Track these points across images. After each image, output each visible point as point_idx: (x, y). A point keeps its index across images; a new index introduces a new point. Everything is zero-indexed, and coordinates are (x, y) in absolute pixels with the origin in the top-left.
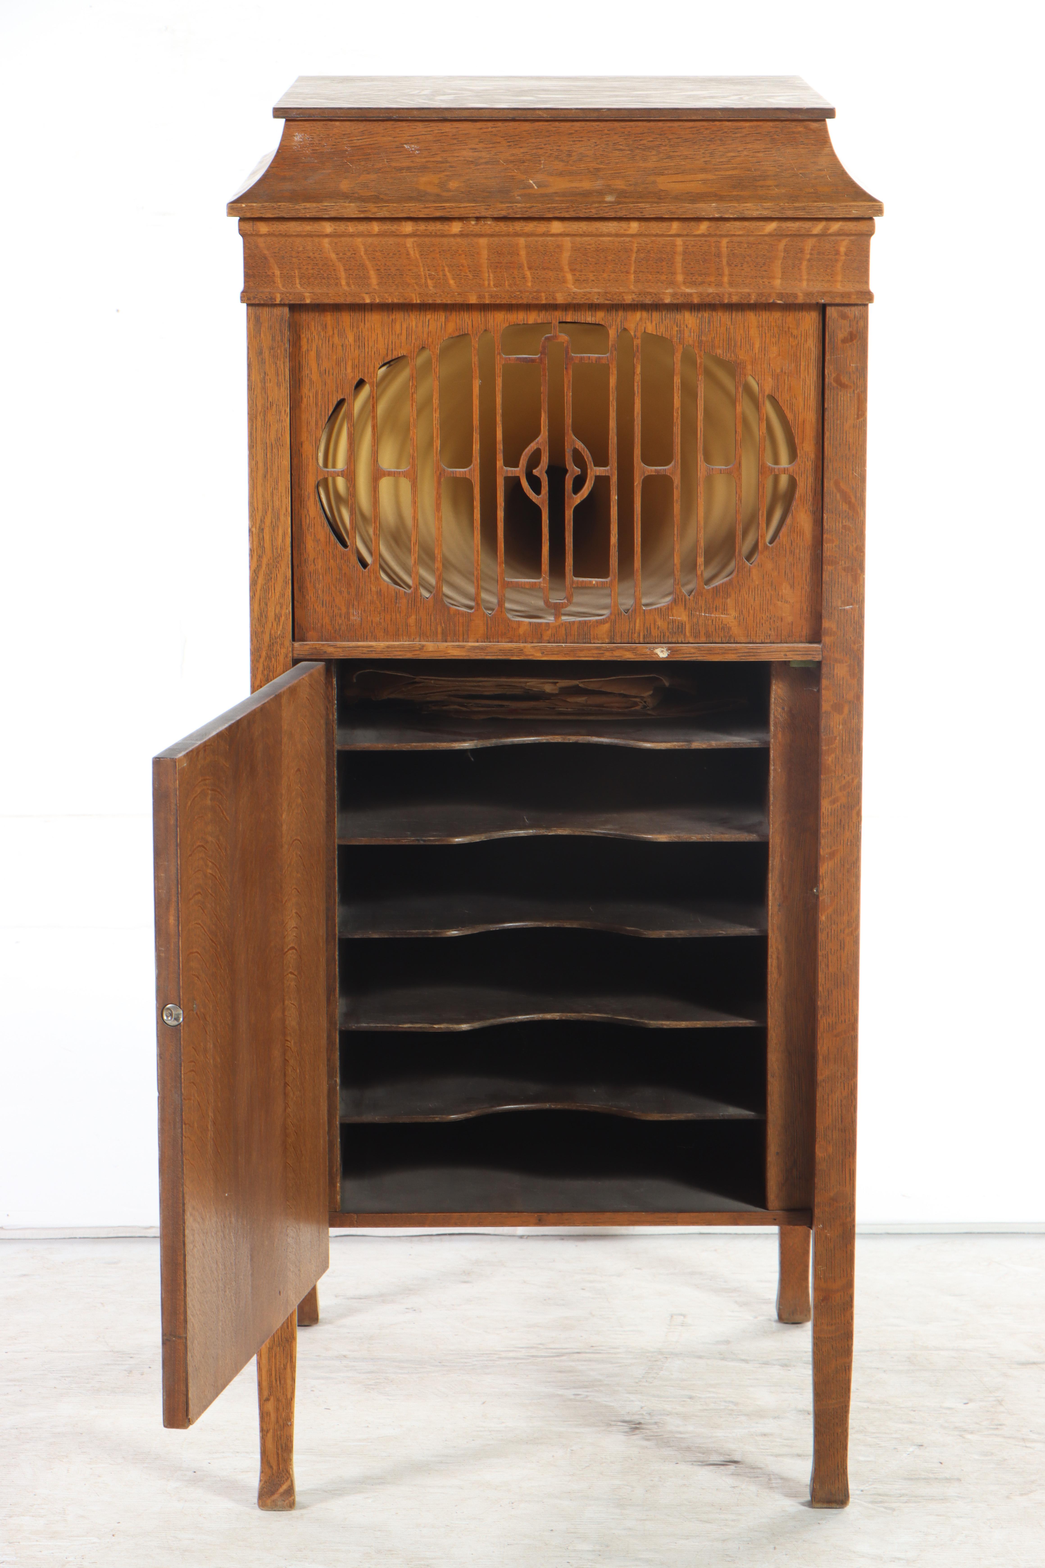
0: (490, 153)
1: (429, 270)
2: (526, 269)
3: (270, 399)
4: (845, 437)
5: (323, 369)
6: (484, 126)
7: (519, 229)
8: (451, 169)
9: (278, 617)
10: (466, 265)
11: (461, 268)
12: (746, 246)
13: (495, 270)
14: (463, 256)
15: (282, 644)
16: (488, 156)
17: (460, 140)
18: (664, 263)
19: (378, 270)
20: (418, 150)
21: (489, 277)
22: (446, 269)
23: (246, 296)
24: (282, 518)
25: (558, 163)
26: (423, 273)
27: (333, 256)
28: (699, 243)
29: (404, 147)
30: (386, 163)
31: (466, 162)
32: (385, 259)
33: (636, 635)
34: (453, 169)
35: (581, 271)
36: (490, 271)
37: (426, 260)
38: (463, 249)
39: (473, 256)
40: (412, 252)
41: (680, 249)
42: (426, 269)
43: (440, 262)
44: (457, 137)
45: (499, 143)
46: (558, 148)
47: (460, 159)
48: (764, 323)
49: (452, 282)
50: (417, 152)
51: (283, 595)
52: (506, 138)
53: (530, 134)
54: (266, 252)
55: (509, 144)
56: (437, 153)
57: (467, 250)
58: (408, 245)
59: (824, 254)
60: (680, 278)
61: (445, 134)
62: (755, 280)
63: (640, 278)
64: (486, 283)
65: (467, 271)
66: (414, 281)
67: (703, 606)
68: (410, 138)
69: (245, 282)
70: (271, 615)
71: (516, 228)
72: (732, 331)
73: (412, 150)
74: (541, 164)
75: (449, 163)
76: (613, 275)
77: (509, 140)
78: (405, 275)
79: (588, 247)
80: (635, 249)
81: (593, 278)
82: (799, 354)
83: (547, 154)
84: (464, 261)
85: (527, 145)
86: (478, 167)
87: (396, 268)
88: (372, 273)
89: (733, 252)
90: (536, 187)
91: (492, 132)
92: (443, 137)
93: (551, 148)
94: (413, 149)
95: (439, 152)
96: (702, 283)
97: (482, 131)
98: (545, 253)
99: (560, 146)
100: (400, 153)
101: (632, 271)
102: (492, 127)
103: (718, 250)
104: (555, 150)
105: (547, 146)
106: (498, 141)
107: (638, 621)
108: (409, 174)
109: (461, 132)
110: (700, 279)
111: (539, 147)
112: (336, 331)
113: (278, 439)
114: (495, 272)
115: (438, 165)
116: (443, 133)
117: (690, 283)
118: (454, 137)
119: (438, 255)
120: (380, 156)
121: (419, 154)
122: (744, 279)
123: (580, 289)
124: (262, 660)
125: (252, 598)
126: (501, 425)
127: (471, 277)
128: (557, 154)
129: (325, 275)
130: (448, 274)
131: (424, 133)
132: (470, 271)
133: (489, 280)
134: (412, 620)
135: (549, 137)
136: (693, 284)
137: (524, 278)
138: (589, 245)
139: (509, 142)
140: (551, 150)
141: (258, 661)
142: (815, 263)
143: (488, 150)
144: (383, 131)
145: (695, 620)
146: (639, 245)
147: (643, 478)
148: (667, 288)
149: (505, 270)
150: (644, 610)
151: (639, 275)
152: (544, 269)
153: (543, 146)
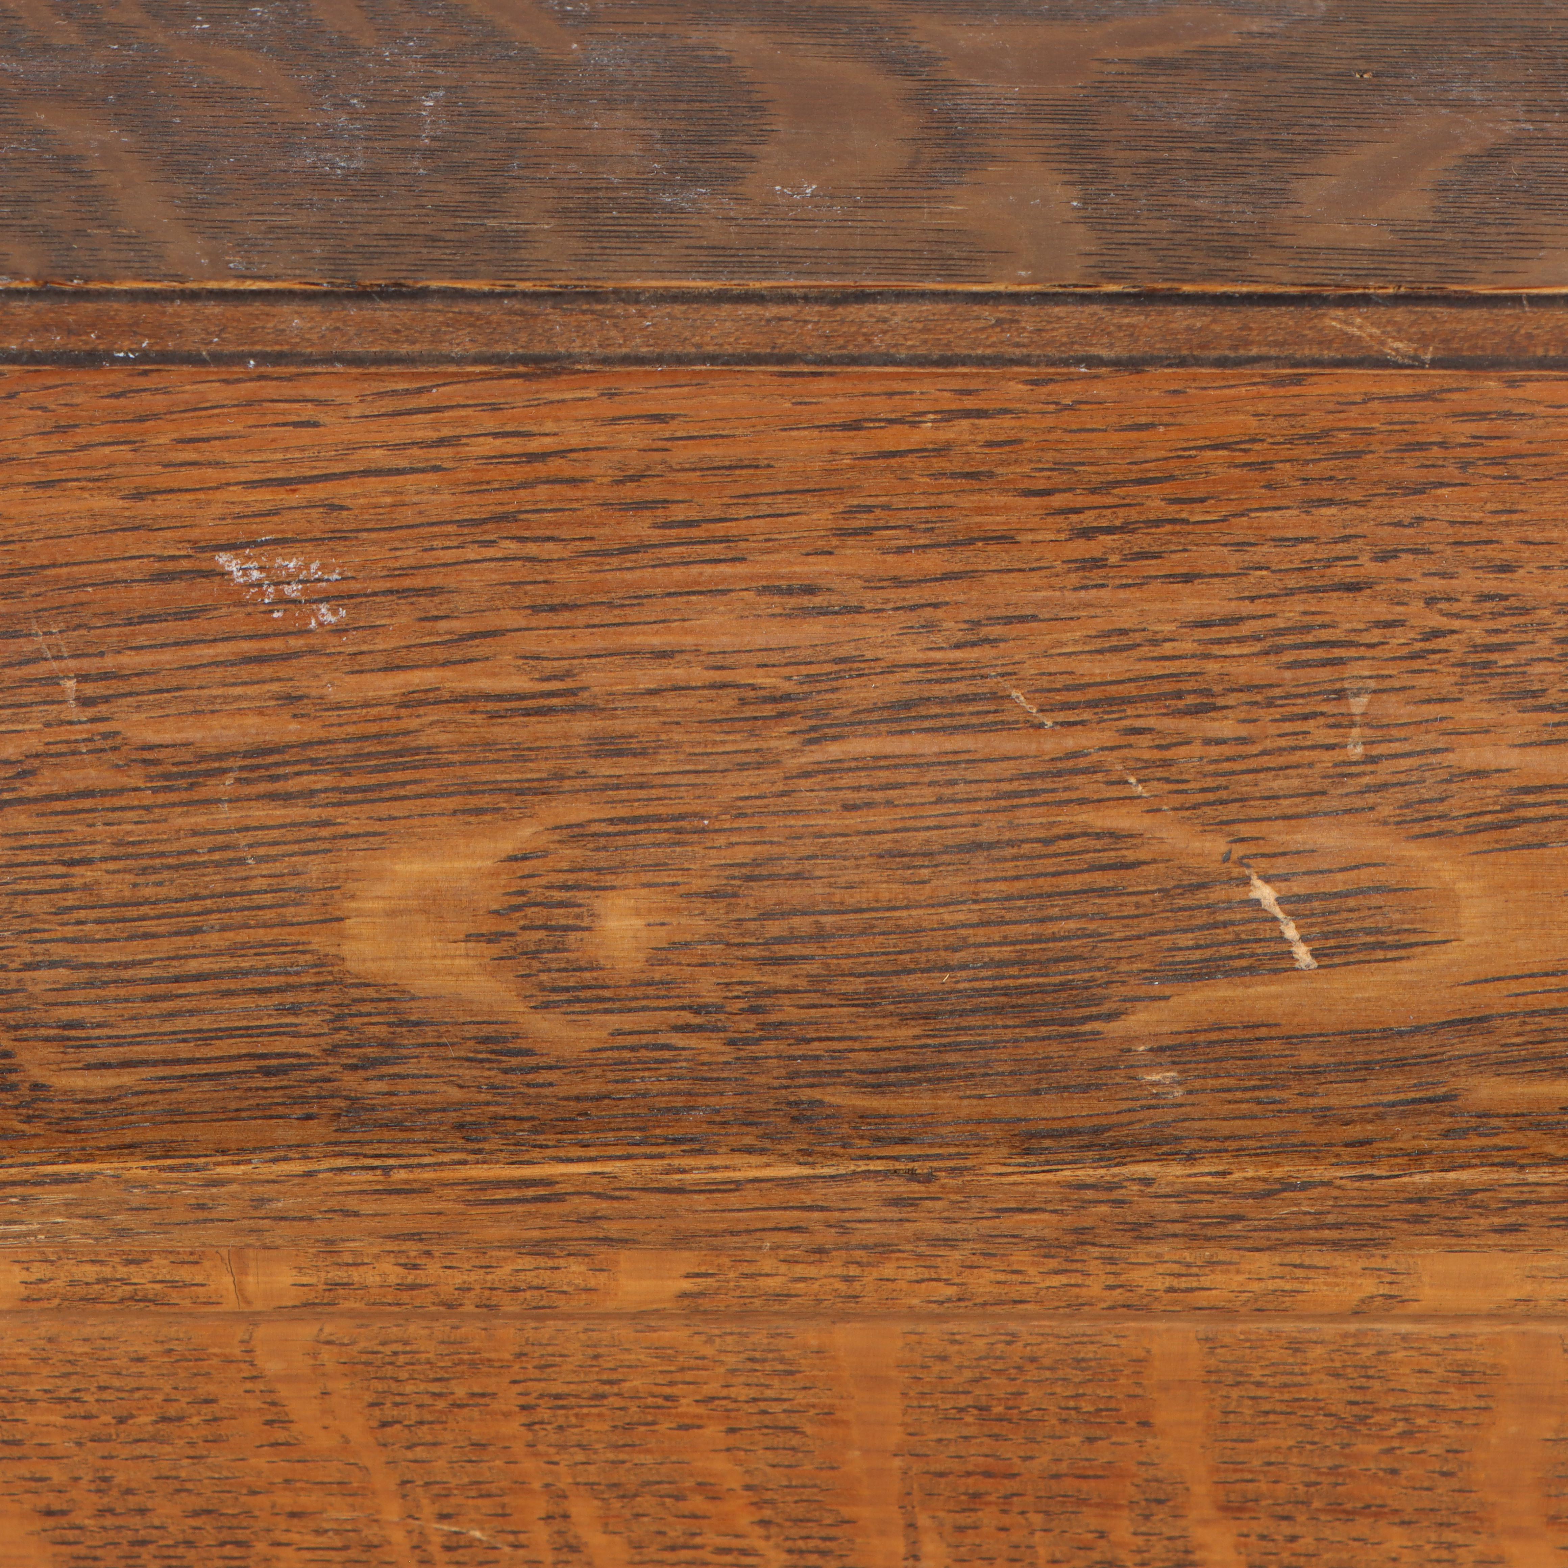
0: (930, 627)
1: (443, 1517)
6: (882, 407)
7: (1160, 1284)
8: (605, 768)
11: (697, 1503)
13: (963, 1519)
14: (713, 1432)
16: (911, 652)
17: (679, 513)
19: (49, 1513)
20: (332, 599)
25: (1487, 715)
26: (398, 1536)
29: (224, 574)
30: (72, 711)
31: (728, 701)
32: (102, 1449)
34: (626, 768)
36: (923, 1520)
37: (420, 1453)
39: (794, 1430)
42: (428, 1509)
43: (529, 1465)
44: (653, 490)
45: (1006, 539)
46: (1491, 584)
47: (678, 673)
50: (326, 614)
52: (1058, 501)
53: (1264, 466)
55: (1081, 548)
56: (491, 621)
57: (745, 1393)
61: (555, 466)
65: (744, 1520)
68: (265, 497)
71: (1136, 1276)
73: (282, 601)
74: (1345, 722)
75: (592, 709)
77: (1089, 519)
78: (261, 1547)
83: (1399, 636)
84: (720, 1464)
85: (1234, 560)
86: (834, 750)
87: (193, 1502)
90: (1302, 954)
91: (943, 450)
92: (542, 491)
93: (1438, 584)
94: (292, 590)
95: (512, 619)
97: (858, 444)
98: (1363, 1419)
99: (1506, 568)
100: (186, 628)
102: (949, 416)
104: (1466, 603)
105: (1397, 567)
106: (994, 522)
108: (260, 813)
109: (682, 454)
111: (1340, 573)
114: (960, 1529)
115: (502, 732)
116: (542, 456)
118: (630, 492)
119: (513, 1427)
120: (27, 646)
121: (339, 631)
128: (1476, 632)
131: (378, 457)
132: (764, 1523)
135: (1419, 490)
139: (1087, 533)
140: (1430, 601)
143: (912, 595)
144: (38, 445)
149: (1037, 1519)
152: (1350, 1515)
153: (1370, 568)
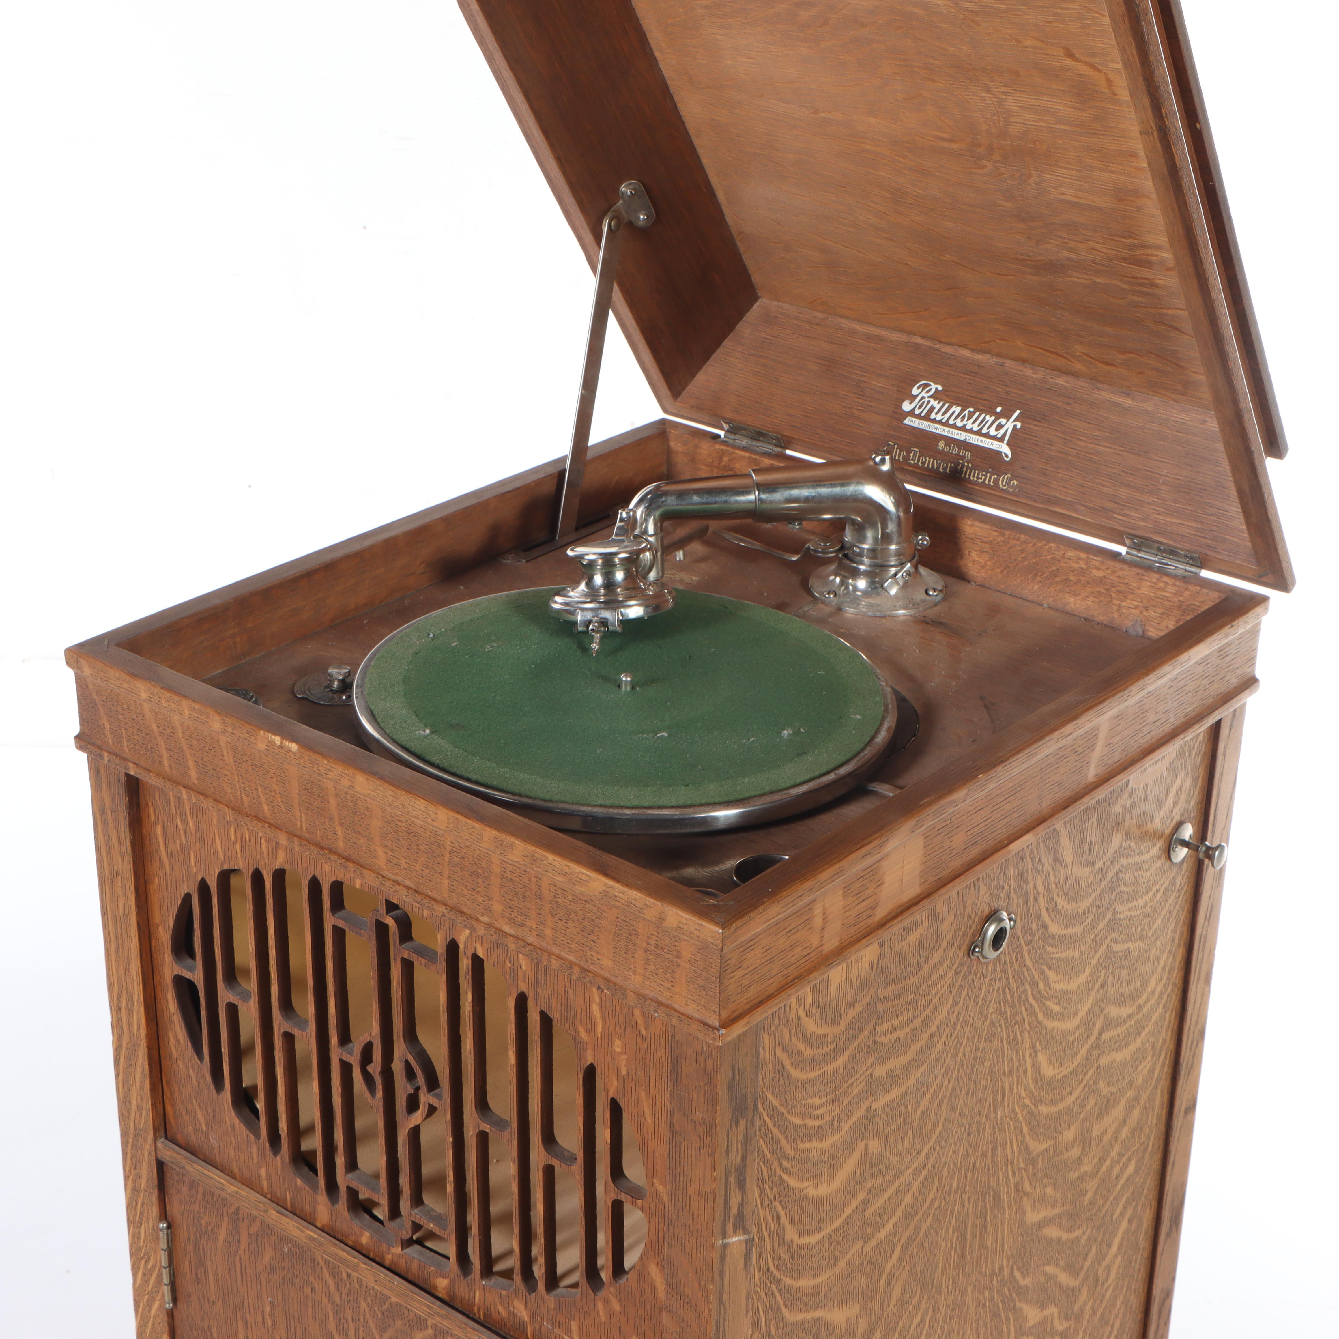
2: (337, 823)
3: (115, 868)
4: (688, 1202)
5: (169, 851)
9: (140, 1108)
10: (278, 792)
12: (571, 897)
15: (145, 1139)
18: (480, 881)
21: (301, 817)
22: (260, 789)
23: (82, 741)
24: (136, 1004)
27: (154, 727)
28: (519, 871)
33: (476, 1308)
35: (392, 850)
38: (274, 771)
40: (225, 754)
41: (496, 869)
48: (607, 1004)
49: (266, 807)
51: (142, 1088)
54: (95, 697)
58: (222, 744)
59: (663, 949)
60: (497, 907)
62: (581, 948)
63: (454, 888)
64: (299, 823)
66: (230, 790)
67: (545, 1314)
69: (81, 725)
70: (134, 1103)
72: (571, 996)
76: (426, 871)
79: (399, 824)
80: (449, 848)
81: (406, 866)
82: (647, 1062)
88: (191, 764)
89: (556, 900)
96: (521, 925)
101: (446, 876)
103: (540, 889)
107: (477, 1294)
110: (519, 919)
112: (178, 812)
113: (125, 916)
117: (510, 919)
122: (569, 941)
123: (393, 874)
124: (130, 1146)
125: (117, 1076)
126: (333, 996)
127: (284, 810)
129: (149, 747)
130: (261, 796)
133: (301, 821)
134: (263, 1172)
136: (512, 921)
137: (335, 834)
138: (400, 821)
141: (127, 1146)
142: (652, 957)
145: (537, 1326)
146: (452, 845)
147: (477, 1130)
148: (483, 915)
150: (484, 1285)
151: (453, 884)
